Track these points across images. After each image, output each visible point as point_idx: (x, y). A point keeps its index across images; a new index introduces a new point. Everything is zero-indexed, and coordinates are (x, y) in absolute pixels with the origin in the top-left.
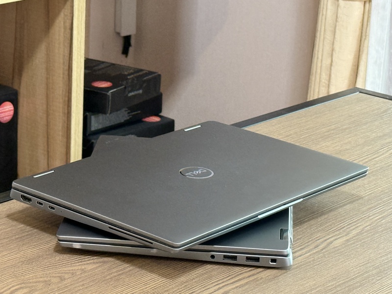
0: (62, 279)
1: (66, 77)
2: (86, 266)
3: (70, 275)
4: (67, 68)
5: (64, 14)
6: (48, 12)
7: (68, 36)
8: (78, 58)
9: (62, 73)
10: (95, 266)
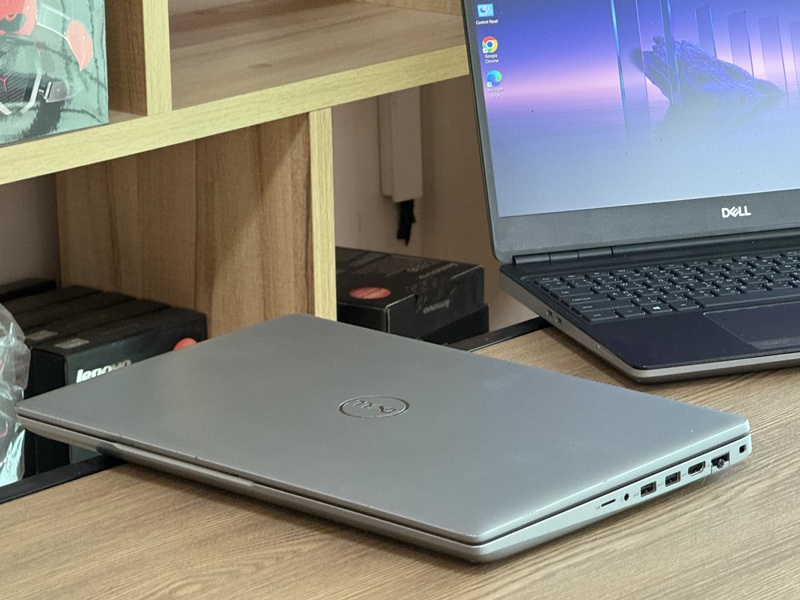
0: (259, 567)
1: (302, 281)
2: (300, 546)
3: (273, 561)
4: (302, 263)
5: (292, 159)
6: (260, 156)
7: (303, 201)
8: (322, 243)
9: (293, 275)
10: (315, 546)
